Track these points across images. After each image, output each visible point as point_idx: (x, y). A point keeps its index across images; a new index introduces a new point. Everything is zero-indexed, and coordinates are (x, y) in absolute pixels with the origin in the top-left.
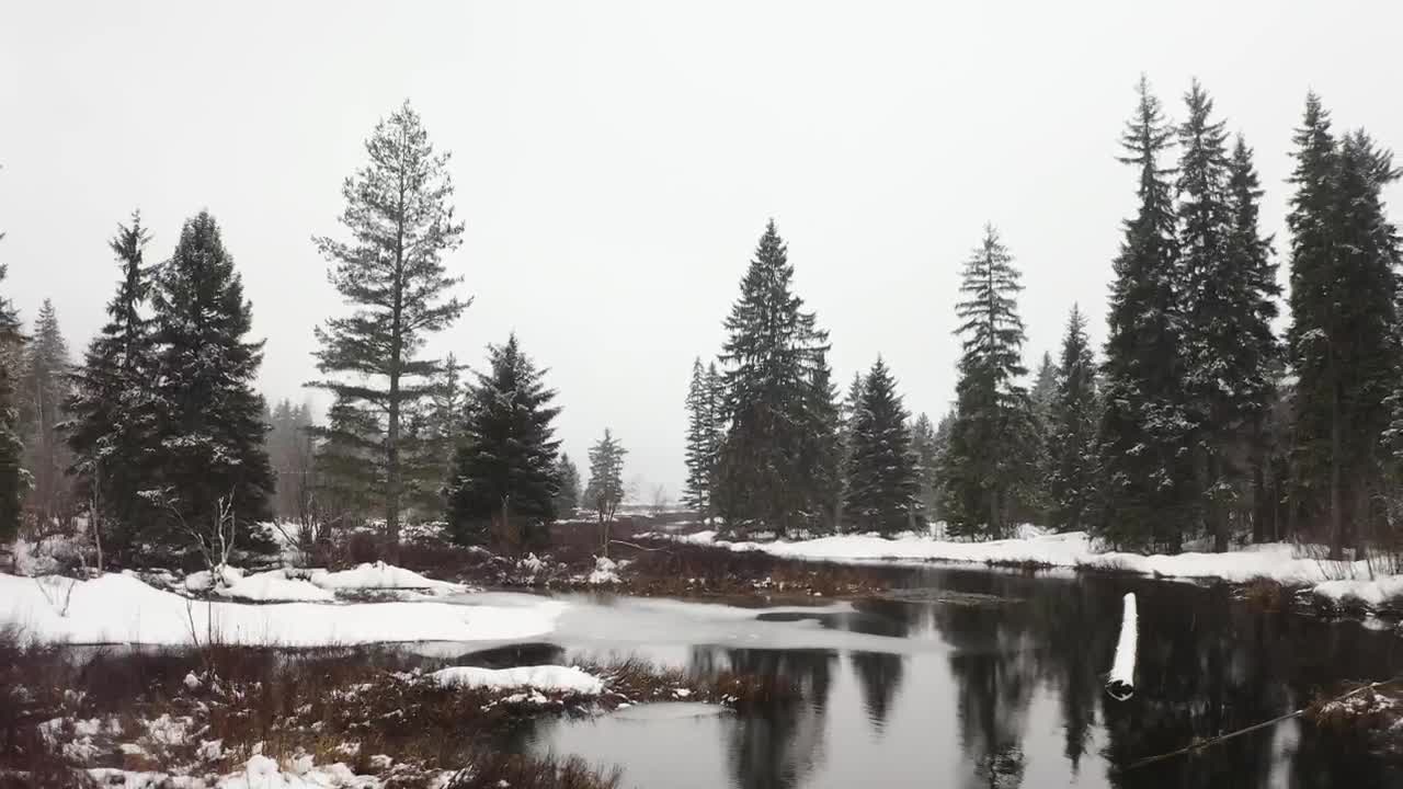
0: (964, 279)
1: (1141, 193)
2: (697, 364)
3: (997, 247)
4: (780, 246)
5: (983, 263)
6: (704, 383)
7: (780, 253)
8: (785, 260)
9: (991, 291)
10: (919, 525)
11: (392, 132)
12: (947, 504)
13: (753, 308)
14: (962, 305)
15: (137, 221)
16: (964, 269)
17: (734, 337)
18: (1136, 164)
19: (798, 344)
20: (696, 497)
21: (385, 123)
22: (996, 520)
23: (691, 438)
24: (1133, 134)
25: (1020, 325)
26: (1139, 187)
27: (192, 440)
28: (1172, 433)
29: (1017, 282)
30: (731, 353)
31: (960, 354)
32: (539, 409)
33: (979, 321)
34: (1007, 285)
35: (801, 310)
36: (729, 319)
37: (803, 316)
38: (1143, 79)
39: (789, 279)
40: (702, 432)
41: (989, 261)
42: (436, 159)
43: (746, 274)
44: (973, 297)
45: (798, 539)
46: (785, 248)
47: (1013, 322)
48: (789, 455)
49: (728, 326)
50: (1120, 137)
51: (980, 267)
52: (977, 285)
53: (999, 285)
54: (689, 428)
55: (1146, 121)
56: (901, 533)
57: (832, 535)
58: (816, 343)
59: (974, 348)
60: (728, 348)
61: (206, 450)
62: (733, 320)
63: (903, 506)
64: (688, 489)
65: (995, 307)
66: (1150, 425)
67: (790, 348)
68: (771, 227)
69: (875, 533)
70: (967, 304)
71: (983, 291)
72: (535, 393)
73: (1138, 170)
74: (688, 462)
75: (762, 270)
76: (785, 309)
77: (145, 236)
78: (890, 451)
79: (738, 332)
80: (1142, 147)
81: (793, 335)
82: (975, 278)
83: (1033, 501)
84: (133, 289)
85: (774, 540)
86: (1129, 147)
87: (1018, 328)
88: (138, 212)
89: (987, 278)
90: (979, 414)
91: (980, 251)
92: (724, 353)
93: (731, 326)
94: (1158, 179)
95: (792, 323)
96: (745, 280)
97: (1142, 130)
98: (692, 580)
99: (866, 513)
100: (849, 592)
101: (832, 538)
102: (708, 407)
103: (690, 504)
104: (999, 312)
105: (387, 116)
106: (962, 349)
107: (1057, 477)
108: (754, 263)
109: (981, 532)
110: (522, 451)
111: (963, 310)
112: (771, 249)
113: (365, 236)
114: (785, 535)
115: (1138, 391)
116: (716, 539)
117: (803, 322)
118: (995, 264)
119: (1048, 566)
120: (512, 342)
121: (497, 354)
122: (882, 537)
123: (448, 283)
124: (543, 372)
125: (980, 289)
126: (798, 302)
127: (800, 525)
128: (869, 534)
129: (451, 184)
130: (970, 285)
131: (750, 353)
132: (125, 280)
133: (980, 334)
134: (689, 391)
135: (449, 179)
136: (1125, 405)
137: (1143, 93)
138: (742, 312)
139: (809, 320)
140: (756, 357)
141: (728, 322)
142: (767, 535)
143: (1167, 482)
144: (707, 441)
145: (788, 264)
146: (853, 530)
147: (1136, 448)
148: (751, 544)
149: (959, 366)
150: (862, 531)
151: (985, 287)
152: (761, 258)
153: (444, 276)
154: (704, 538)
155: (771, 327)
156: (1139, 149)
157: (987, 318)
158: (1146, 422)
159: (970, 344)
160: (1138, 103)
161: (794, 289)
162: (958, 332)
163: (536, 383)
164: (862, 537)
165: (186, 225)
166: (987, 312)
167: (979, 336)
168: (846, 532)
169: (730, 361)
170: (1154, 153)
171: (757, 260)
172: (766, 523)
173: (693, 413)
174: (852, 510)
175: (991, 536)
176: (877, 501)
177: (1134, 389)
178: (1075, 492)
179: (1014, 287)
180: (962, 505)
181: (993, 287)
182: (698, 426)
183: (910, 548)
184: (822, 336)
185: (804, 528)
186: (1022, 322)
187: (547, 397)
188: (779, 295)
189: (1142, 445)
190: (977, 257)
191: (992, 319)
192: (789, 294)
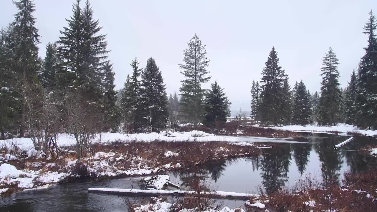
0: (323, 61)
1: (369, 41)
2: (254, 82)
3: (332, 53)
4: (276, 53)
5: (328, 57)
6: (255, 87)
7: (276, 55)
8: (277, 57)
9: (330, 64)
10: (311, 123)
11: (194, 41)
12: (318, 118)
13: (269, 69)
14: (323, 68)
15: (136, 59)
16: (323, 59)
17: (264, 77)
18: (368, 34)
19: (280, 78)
20: (254, 116)
21: (192, 39)
22: (331, 122)
23: (252, 101)
24: (367, 26)
25: (338, 73)
26: (368, 39)
27: (154, 106)
28: (374, 101)
29: (337, 62)
30: (263, 80)
31: (322, 80)
32: (222, 97)
33: (327, 72)
34: (335, 63)
35: (281, 69)
36: (263, 72)
37: (282, 71)
38: (371, 11)
39: (278, 62)
40: (255, 99)
41: (330, 57)
42: (202, 46)
43: (267, 61)
44: (325, 66)
45: (280, 126)
46: (277, 54)
47: (336, 72)
48: (278, 105)
49: (262, 74)
50: (364, 27)
51: (328, 58)
52: (327, 63)
53: (333, 63)
54: (251, 98)
55: (372, 22)
56: (307, 125)
57: (289, 125)
58: (285, 78)
59: (325, 79)
60: (262, 79)
61: (157, 108)
62: (264, 72)
63: (307, 118)
64: (251, 114)
65: (331, 68)
66: (368, 99)
67: (278, 79)
68: (273, 49)
69: (300, 125)
70: (324, 68)
71: (328, 64)
72: (221, 94)
73: (368, 35)
74: (251, 107)
75: (271, 60)
76: (277, 69)
77: (138, 62)
78: (304, 104)
79: (265, 75)
80: (370, 29)
81: (279, 76)
82: (326, 61)
83: (341, 117)
84: (136, 74)
85: (274, 126)
86: (366, 29)
87: (338, 74)
88: (136, 57)
89: (329, 61)
90: (326, 95)
91: (328, 54)
92: (261, 81)
93: (263, 74)
94: (374, 37)
95: (279, 73)
96: (267, 62)
97: (370, 25)
98: (259, 134)
99: (298, 120)
100: (292, 136)
101: (289, 126)
102: (256, 93)
103: (252, 118)
104: (332, 70)
105: (192, 38)
106: (322, 79)
107: (348, 111)
108: (269, 58)
109: (327, 125)
110: (220, 107)
111: (322, 69)
112: (273, 54)
113: (188, 63)
114: (277, 125)
115: (365, 91)
116: (260, 126)
117: (281, 72)
118: (332, 57)
119: (341, 132)
120: (216, 83)
121: (212, 85)
122: (302, 126)
123: (206, 73)
124: (223, 89)
125: (327, 64)
126: (280, 67)
127: (281, 123)
128: (299, 125)
129: (206, 52)
130: (324, 63)
131: (268, 80)
132: (134, 72)
133: (327, 75)
134: (251, 89)
135: (206, 51)
136: (362, 94)
137: (371, 15)
138: (265, 70)
139: (283, 72)
140: (269, 81)
141: (262, 73)
142: (273, 125)
143: (372, 113)
144: (256, 101)
145: (278, 58)
146: (294, 124)
147: (364, 105)
148: (269, 127)
149: (322, 83)
150: (297, 124)
151: (329, 63)
152: (271, 57)
153: (206, 72)
154: (257, 126)
155: (273, 74)
156: (369, 30)
157: (329, 71)
158: (367, 98)
159: (325, 78)
160: (369, 17)
161: (279, 64)
162: (321, 75)
163: (221, 91)
164: (297, 126)
165: (148, 61)
166: (329, 70)
167: (327, 76)
168: (293, 124)
169: (263, 82)
170: (373, 31)
171: (270, 57)
172: (272, 122)
173: (253, 94)
174: (294, 119)
175: (330, 126)
176: (301, 117)
177: (364, 90)
178: (353, 115)
179: (337, 63)
180: (322, 118)
181: (331, 63)
182: (254, 98)
183: (308, 128)
184: (286, 76)
185: (281, 124)
186: (338, 72)
187: (223, 94)
188: (275, 66)
189: (366, 104)
190: (327, 56)
191: (330, 71)
192: (278, 65)
